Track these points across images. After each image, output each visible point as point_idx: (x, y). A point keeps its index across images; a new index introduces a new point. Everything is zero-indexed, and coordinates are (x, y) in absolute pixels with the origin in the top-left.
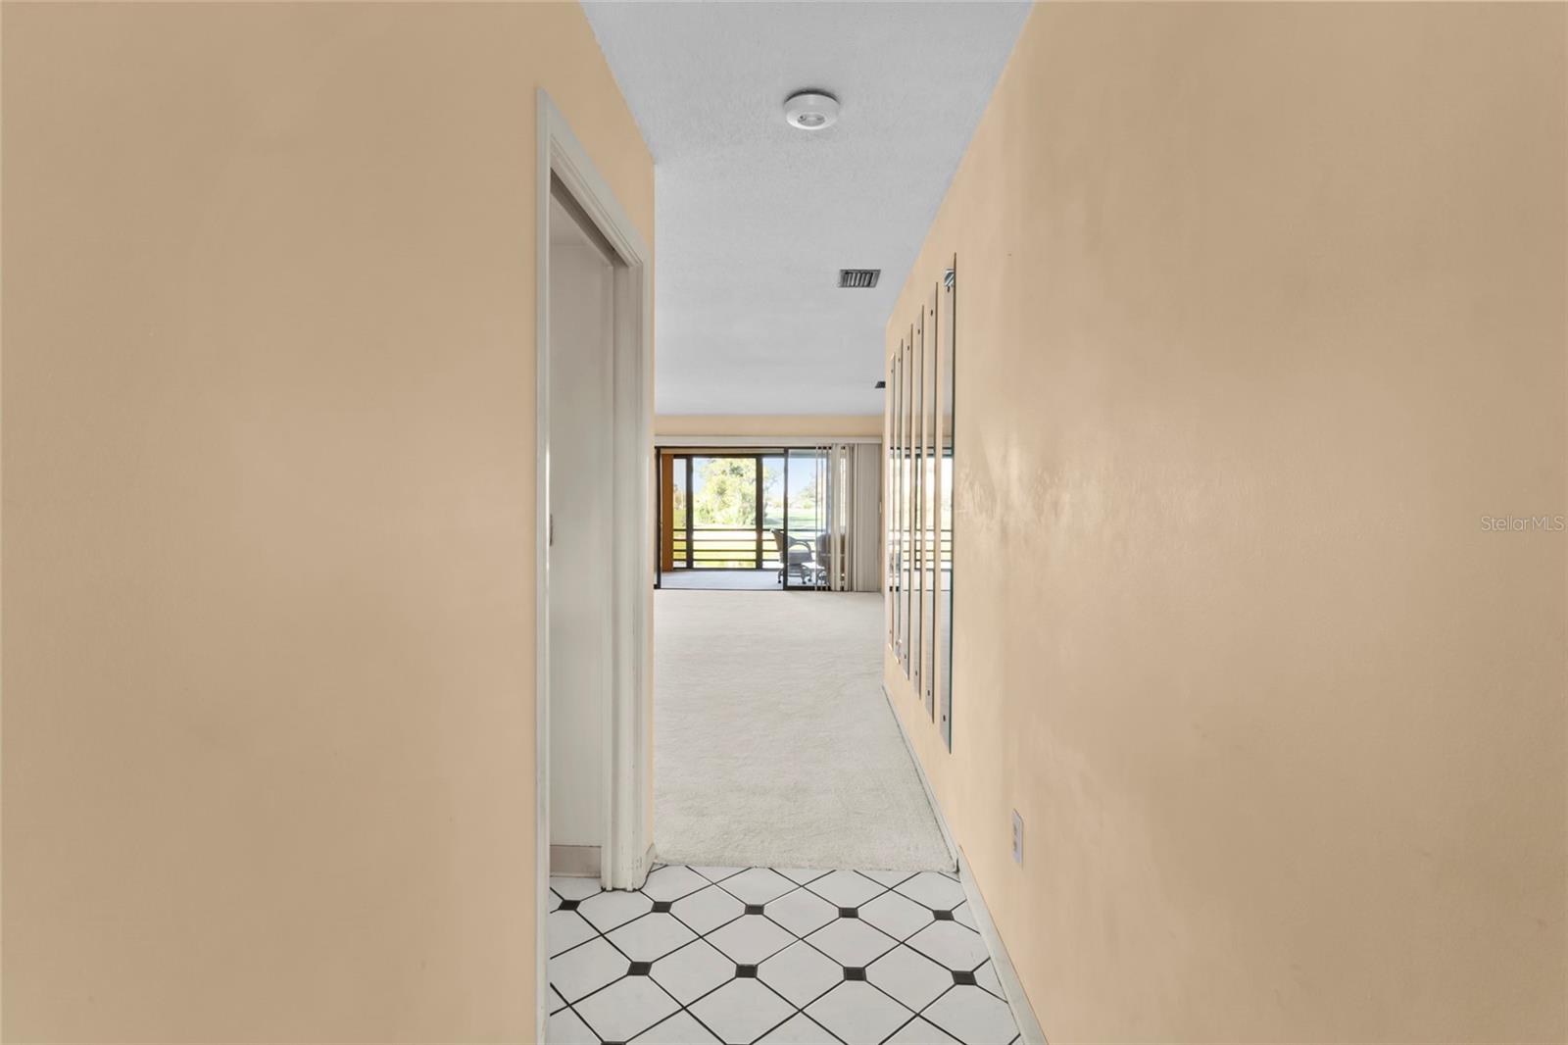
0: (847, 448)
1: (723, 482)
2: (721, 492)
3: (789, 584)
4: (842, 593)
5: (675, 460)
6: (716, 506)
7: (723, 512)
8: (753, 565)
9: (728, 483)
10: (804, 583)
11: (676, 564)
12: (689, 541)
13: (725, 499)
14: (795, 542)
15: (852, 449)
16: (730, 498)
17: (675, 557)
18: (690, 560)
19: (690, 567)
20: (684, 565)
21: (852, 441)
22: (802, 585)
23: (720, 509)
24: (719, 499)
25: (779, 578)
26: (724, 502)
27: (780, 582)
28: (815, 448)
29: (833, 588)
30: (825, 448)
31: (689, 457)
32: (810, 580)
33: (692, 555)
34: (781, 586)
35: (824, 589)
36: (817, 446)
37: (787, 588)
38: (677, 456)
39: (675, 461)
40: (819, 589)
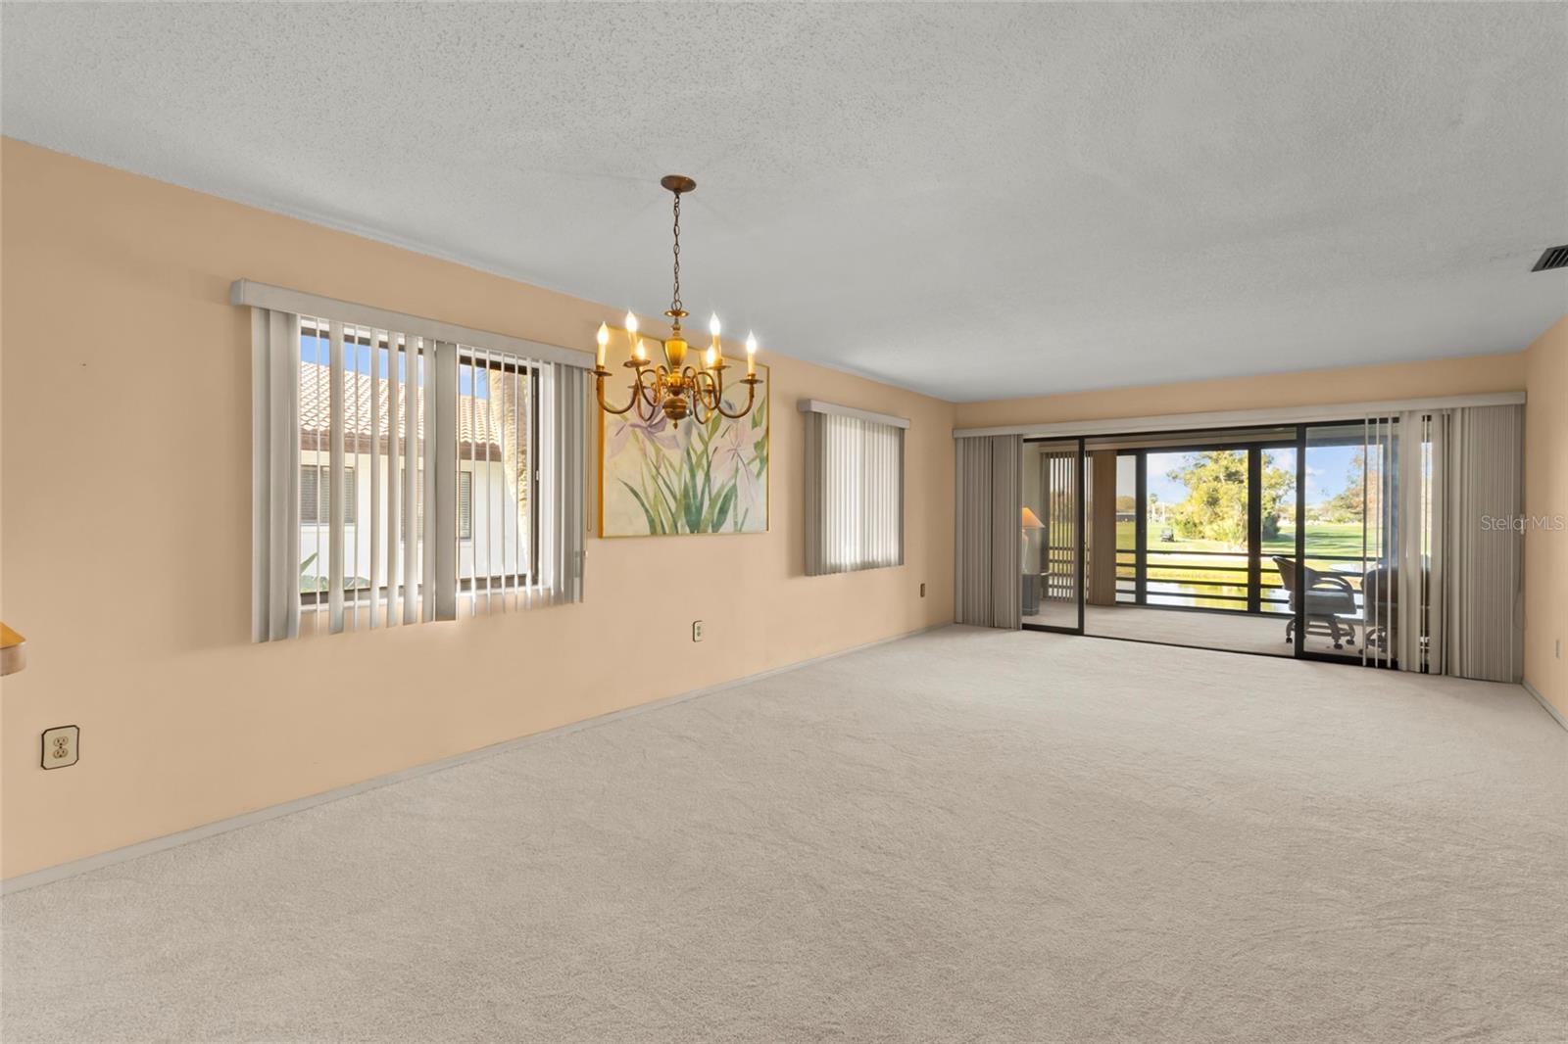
0: (1435, 419)
1: (1215, 490)
2: (1213, 502)
3: (1307, 647)
4: (1423, 678)
5: (1118, 458)
6: (1206, 518)
7: (1215, 526)
8: (1243, 606)
9: (1221, 491)
10: (1338, 646)
11: (1119, 597)
12: (1141, 566)
13: (1218, 510)
14: (1317, 576)
15: (1447, 418)
16: (1225, 509)
17: (1117, 588)
18: (1141, 593)
19: (1141, 602)
20: (1132, 598)
21: (1447, 404)
22: (1333, 651)
23: (1211, 522)
24: (1209, 511)
25: (1288, 634)
26: (1216, 514)
27: (1289, 640)
28: (1362, 422)
29: (1403, 662)
30: (1384, 421)
31: (1140, 455)
32: (1351, 642)
33: (1144, 586)
34: (1291, 649)
35: (1382, 665)
36: (1366, 418)
37: (1301, 655)
38: (1122, 452)
39: (1120, 459)
40: (1371, 663)
